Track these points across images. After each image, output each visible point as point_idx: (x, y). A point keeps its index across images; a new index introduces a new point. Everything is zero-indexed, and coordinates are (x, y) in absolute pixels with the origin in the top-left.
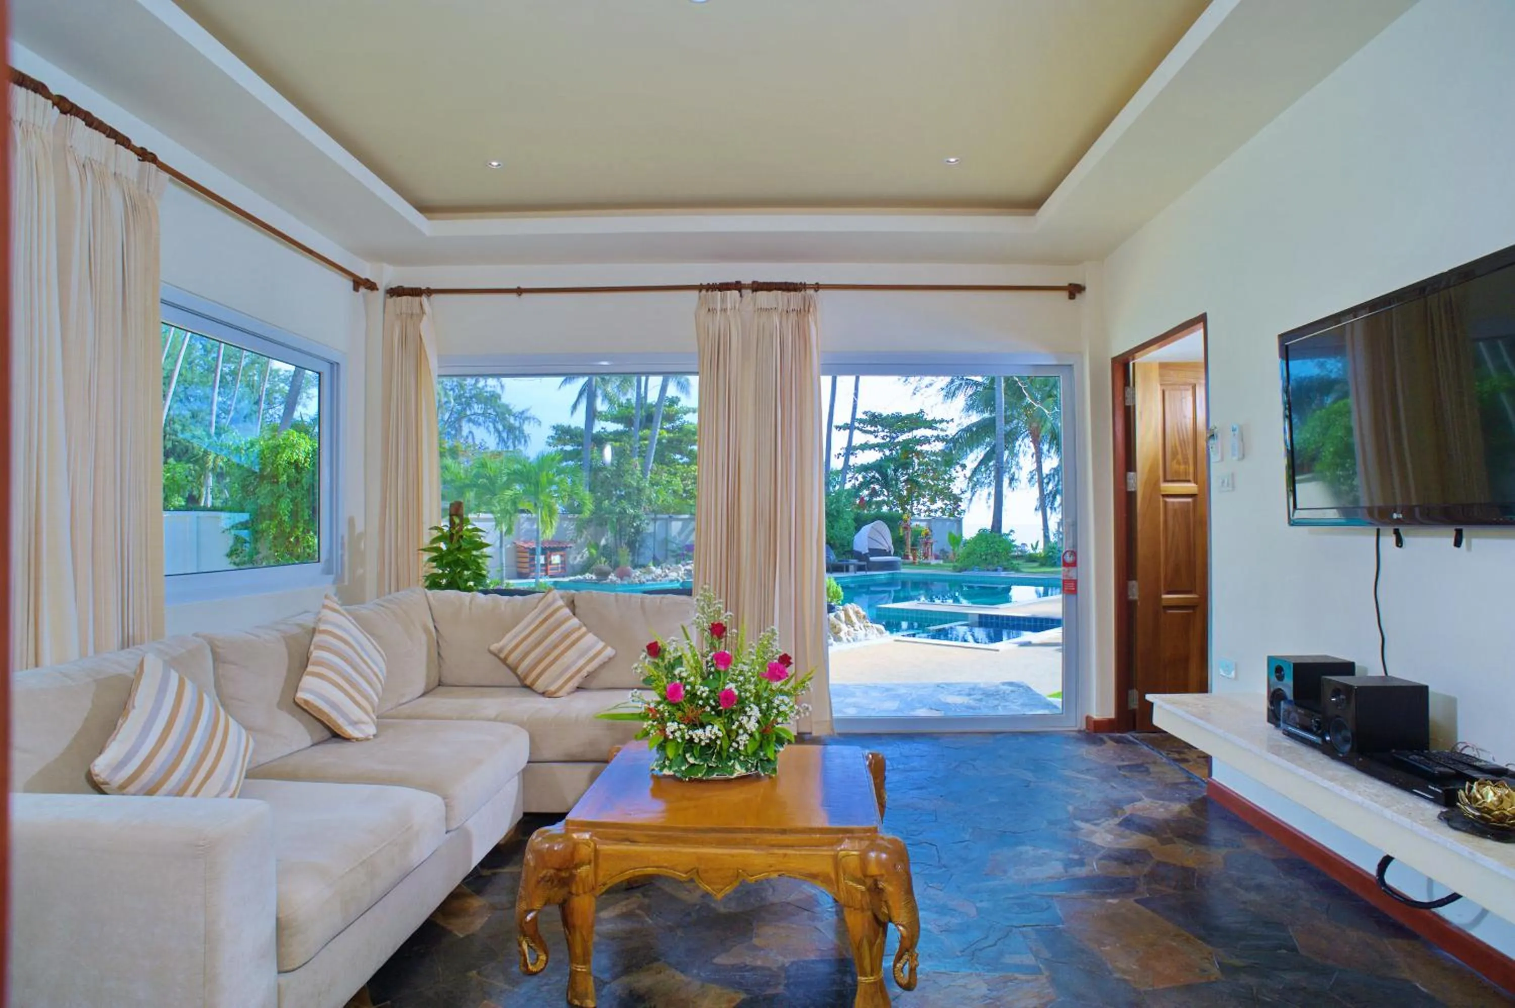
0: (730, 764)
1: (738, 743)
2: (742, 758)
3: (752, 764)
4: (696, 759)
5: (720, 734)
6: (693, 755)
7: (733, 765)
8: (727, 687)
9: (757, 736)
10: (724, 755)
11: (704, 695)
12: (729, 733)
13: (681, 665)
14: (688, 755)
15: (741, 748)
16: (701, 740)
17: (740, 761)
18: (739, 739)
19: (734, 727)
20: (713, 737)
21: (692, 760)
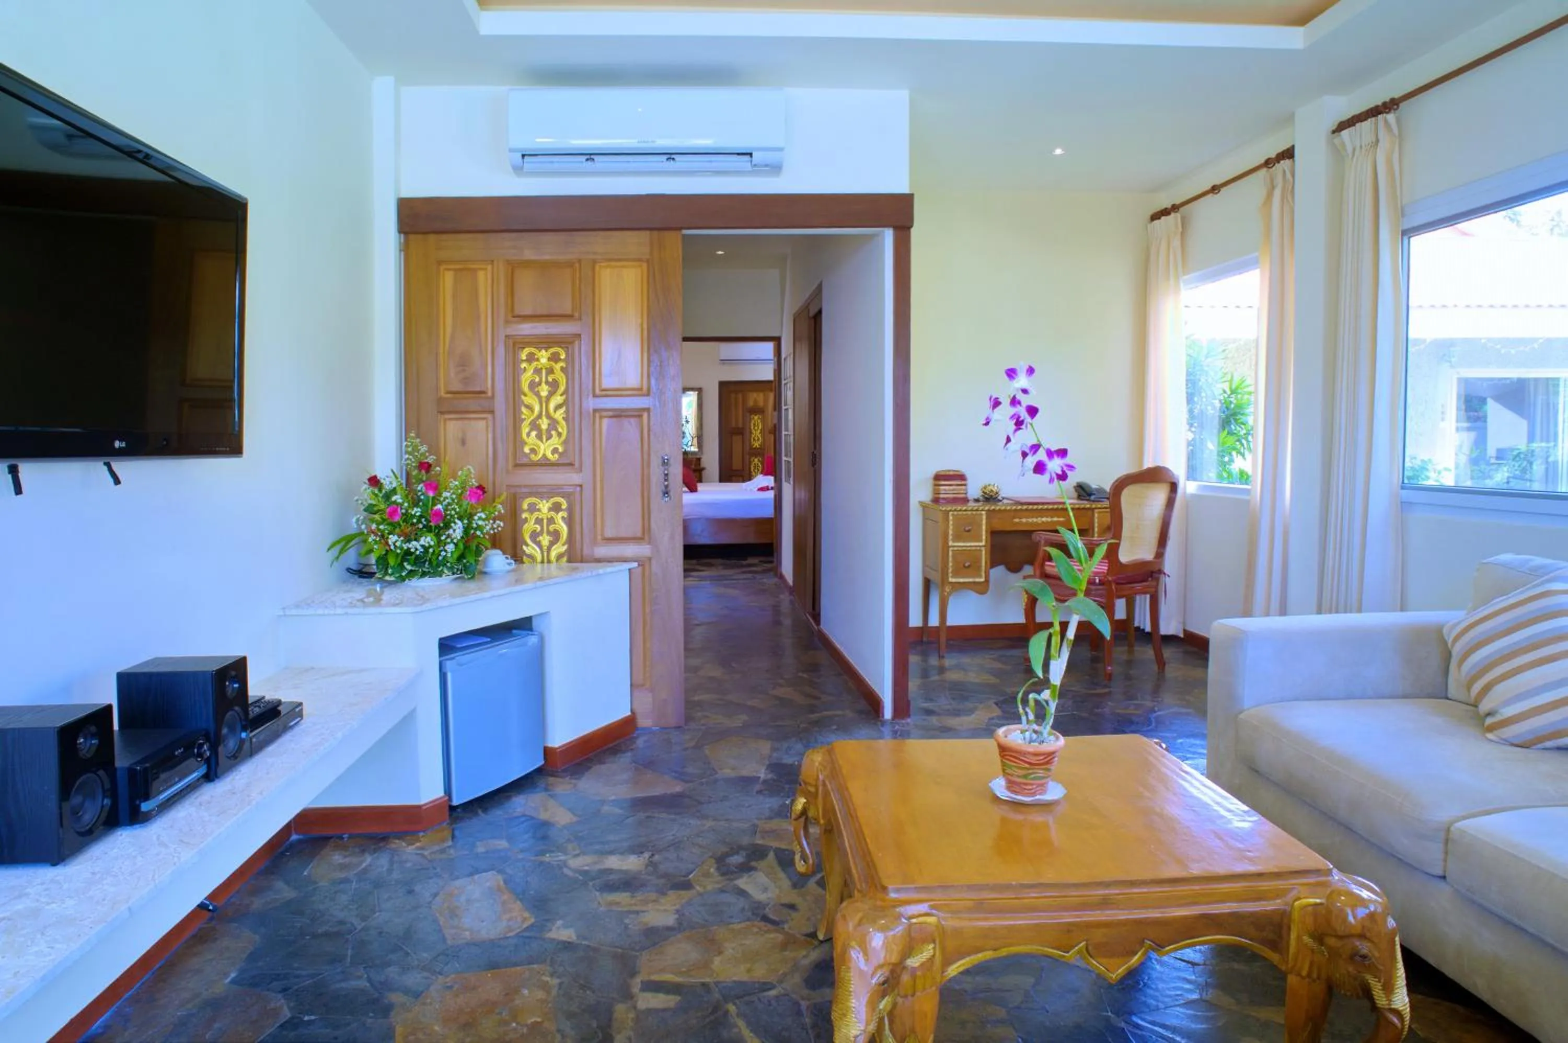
0: (440, 569)
1: (446, 551)
2: (449, 565)
3: (458, 569)
4: (412, 566)
5: (432, 543)
6: (409, 564)
7: (442, 570)
8: (435, 508)
9: (461, 546)
10: (435, 563)
11: (418, 514)
12: (439, 541)
13: (396, 494)
14: (405, 564)
15: (449, 555)
16: (416, 549)
17: (447, 567)
18: (446, 548)
19: (443, 538)
20: (427, 545)
21: (409, 567)
